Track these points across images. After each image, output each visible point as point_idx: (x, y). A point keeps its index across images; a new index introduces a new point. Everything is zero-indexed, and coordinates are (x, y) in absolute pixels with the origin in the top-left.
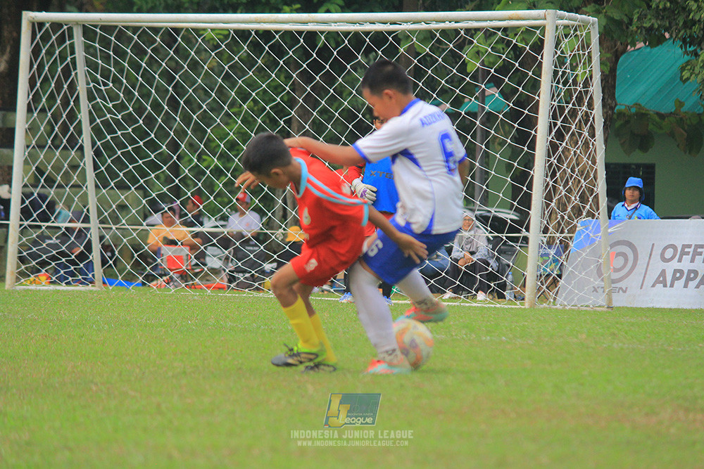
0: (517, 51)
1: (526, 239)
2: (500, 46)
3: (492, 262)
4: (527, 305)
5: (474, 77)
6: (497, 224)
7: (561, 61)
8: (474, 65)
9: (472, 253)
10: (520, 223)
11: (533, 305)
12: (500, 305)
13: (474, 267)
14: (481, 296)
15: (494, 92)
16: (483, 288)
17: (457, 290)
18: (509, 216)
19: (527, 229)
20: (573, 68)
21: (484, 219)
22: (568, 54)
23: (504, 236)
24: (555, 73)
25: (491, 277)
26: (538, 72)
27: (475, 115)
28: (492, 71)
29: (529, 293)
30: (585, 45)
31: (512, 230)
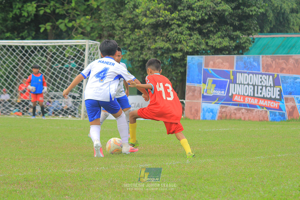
0: (79, 51)
1: (81, 101)
2: (74, 50)
3: (73, 107)
4: (82, 119)
5: (67, 58)
6: (74, 97)
7: (90, 54)
8: (68, 55)
9: (67, 105)
10: (80, 97)
11: (83, 119)
12: (74, 119)
13: (68, 109)
14: (70, 116)
15: (73, 62)
16: (70, 114)
17: (63, 115)
18: (77, 95)
19: (82, 98)
20: (94, 56)
21: (70, 96)
22: (92, 52)
23: (75, 100)
24: (89, 57)
25: (72, 111)
26: (84, 57)
27: (67, 68)
28: (72, 56)
29: (82, 116)
30: (97, 50)
31: (78, 99)
